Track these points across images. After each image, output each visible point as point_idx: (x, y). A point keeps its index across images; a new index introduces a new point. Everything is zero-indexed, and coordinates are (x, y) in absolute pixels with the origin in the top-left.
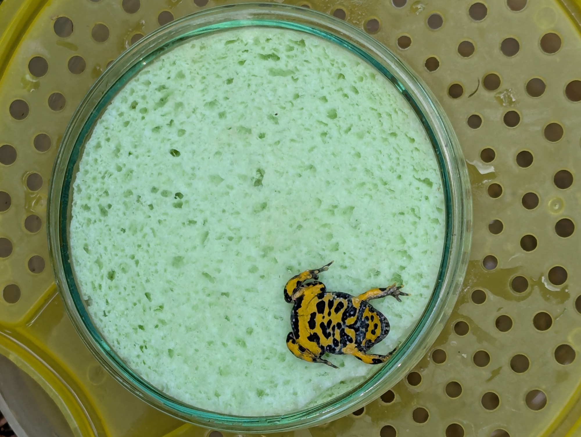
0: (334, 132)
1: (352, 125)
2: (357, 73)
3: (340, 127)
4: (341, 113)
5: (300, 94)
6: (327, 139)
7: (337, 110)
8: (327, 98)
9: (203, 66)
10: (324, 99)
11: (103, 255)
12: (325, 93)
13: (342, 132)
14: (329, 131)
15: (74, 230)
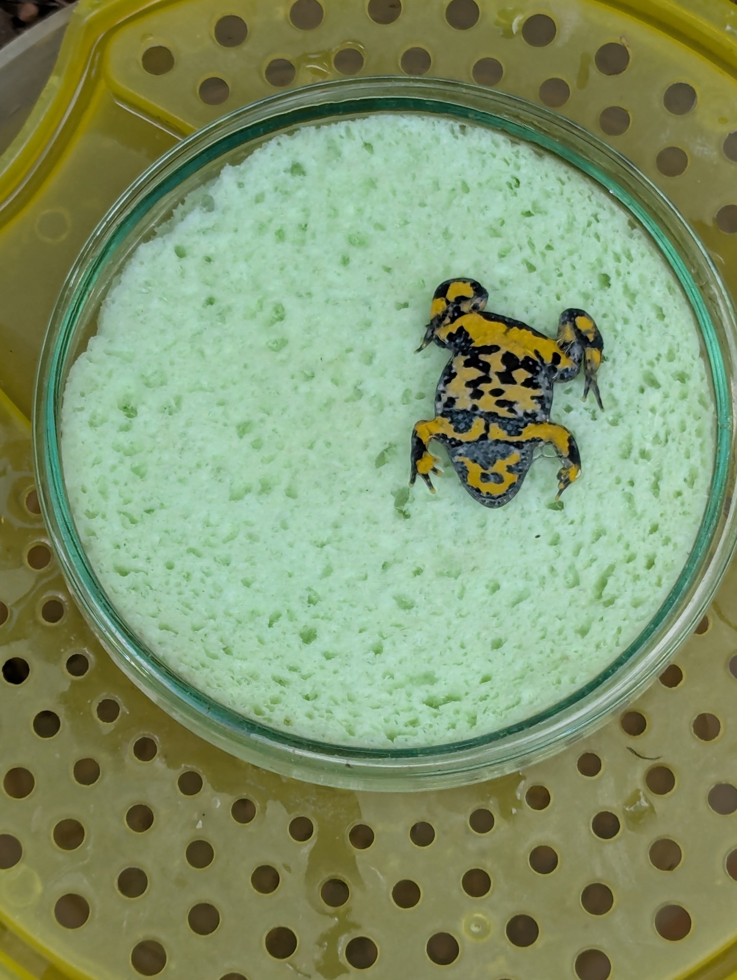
0: (297, 607)
1: (270, 625)
2: (283, 708)
3: (292, 617)
4: (296, 641)
5: (372, 654)
6: (306, 594)
7: (301, 643)
8: (324, 658)
9: (549, 656)
10: (328, 656)
11: (626, 309)
12: (331, 665)
13: (284, 613)
14: (306, 608)
15: (690, 334)
